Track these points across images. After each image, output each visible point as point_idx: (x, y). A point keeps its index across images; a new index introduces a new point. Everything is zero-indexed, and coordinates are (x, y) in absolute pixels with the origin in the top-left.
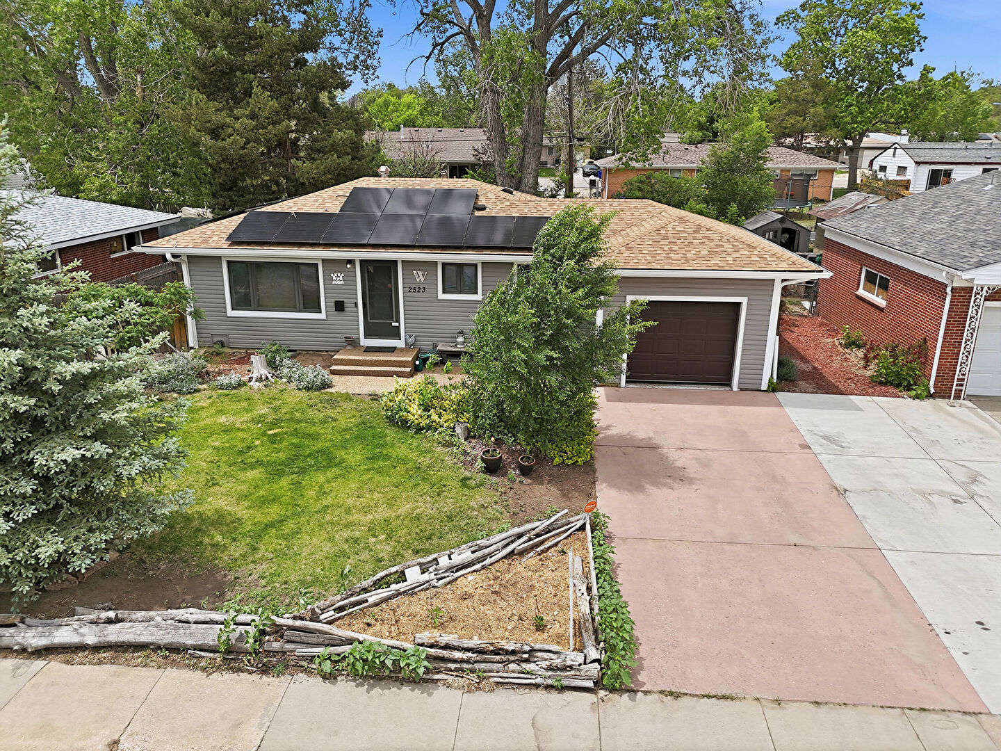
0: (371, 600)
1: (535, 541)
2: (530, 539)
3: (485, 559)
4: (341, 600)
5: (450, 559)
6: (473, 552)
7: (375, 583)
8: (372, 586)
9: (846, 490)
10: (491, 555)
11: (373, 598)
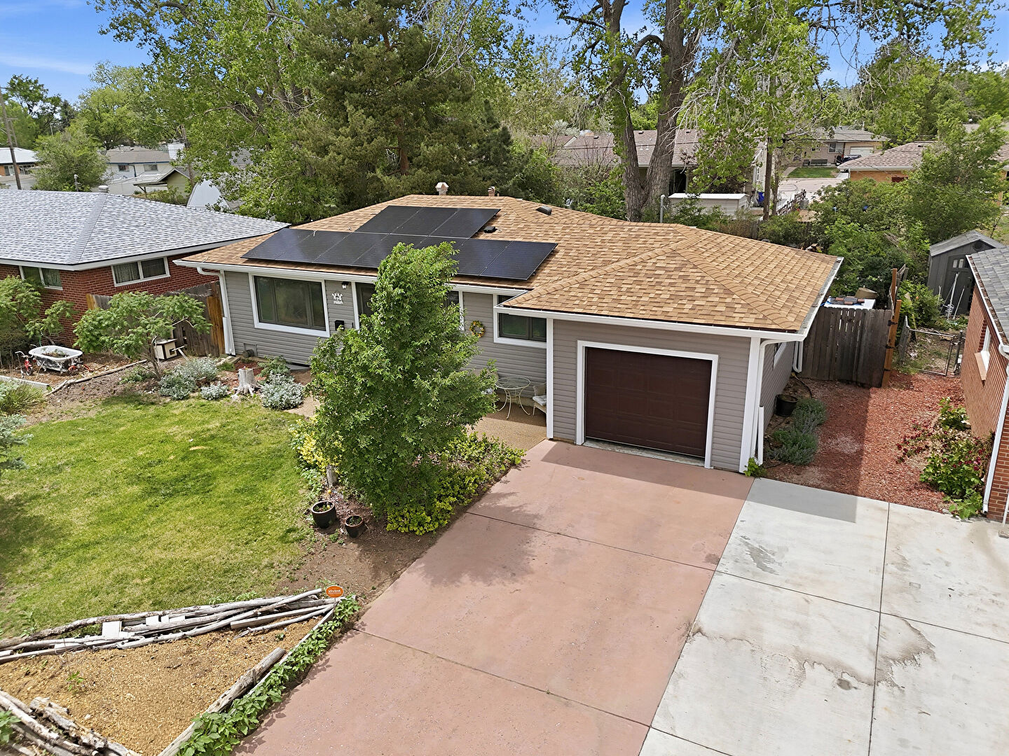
0: (57, 647)
1: (259, 618)
2: (256, 616)
3: (192, 629)
4: (26, 641)
5: (160, 620)
6: (186, 618)
7: (67, 630)
8: (63, 632)
9: (699, 631)
10: (200, 625)
11: (59, 644)
